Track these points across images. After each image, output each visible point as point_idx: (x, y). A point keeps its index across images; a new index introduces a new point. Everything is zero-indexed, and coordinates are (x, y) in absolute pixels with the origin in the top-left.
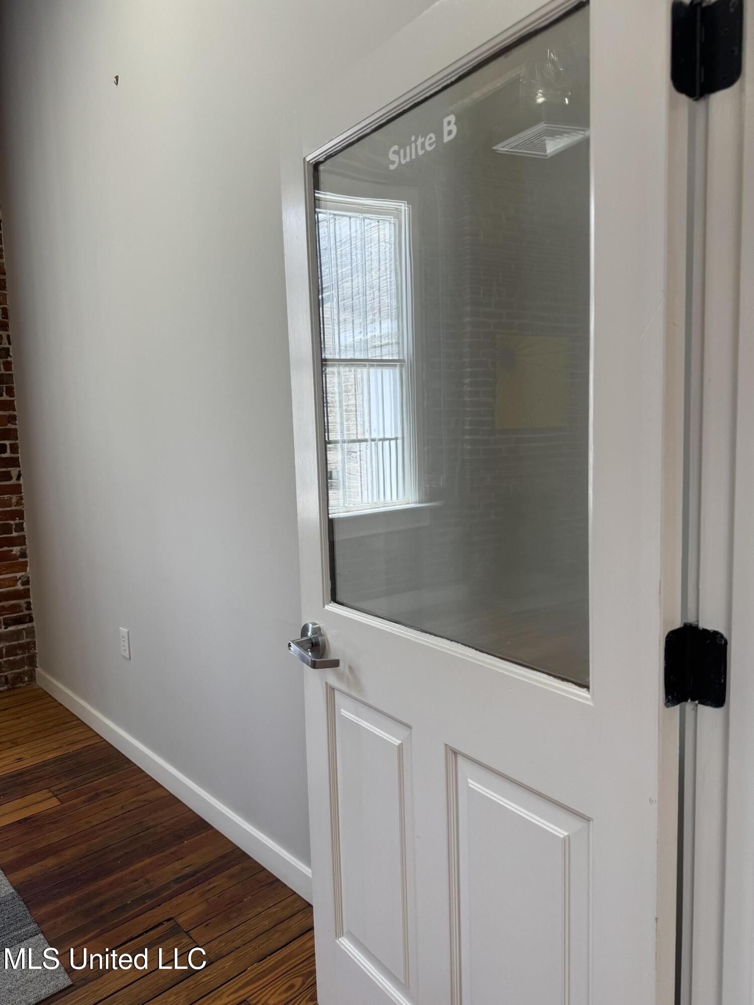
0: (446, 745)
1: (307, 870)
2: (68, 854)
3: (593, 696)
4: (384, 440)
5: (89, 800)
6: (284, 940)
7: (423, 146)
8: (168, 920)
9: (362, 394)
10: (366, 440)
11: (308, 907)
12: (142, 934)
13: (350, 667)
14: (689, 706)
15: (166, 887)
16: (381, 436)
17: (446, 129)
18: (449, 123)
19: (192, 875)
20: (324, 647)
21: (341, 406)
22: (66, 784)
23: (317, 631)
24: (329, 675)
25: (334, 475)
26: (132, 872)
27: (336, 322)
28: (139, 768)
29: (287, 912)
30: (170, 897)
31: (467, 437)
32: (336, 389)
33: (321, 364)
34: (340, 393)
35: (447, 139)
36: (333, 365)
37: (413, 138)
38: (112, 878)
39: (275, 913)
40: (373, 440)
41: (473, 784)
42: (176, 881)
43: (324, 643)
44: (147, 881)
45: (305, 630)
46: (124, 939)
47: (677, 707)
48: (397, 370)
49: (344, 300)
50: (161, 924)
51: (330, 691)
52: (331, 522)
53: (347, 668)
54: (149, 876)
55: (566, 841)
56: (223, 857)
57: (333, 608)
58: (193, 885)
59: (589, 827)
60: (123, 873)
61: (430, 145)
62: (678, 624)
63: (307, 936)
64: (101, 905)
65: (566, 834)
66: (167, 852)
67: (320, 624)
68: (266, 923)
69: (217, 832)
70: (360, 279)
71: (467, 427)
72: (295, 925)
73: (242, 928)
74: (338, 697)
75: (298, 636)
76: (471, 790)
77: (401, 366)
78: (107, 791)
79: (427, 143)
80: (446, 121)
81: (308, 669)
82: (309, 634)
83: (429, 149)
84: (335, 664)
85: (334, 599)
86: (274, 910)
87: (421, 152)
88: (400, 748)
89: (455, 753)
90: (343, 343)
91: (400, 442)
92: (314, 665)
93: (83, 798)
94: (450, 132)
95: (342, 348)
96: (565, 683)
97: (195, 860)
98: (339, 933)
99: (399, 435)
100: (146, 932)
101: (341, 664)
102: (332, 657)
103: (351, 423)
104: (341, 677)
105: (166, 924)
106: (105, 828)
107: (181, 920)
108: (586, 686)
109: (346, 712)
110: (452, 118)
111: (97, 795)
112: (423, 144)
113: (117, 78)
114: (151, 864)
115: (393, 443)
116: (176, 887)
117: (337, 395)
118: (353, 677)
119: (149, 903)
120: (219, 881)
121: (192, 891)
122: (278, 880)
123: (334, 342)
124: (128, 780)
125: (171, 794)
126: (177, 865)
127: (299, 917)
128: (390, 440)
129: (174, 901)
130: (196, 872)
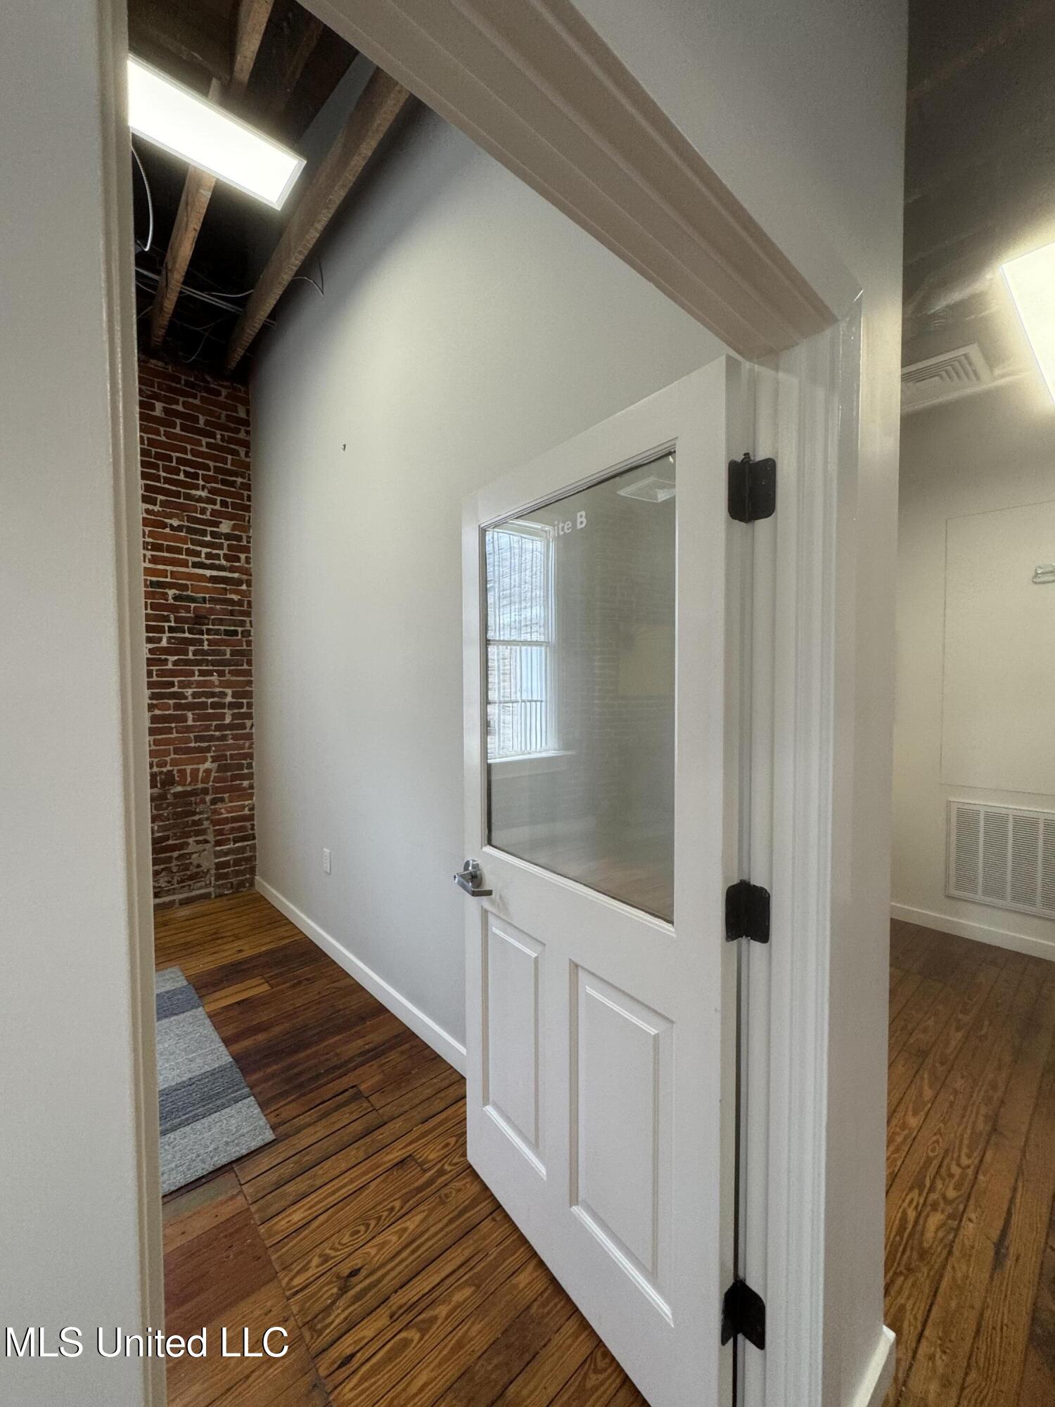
0: (570, 960)
1: (463, 1050)
2: (277, 1030)
3: (676, 929)
4: (530, 701)
5: (294, 986)
6: (442, 1106)
7: (563, 530)
8: (352, 1087)
9: (516, 661)
10: (517, 702)
11: (462, 1080)
12: (331, 1099)
13: (500, 897)
14: (744, 940)
15: (351, 1060)
16: (530, 699)
17: (579, 520)
18: (581, 516)
19: (372, 1051)
20: (481, 879)
21: (499, 670)
22: (277, 972)
23: (476, 866)
24: (484, 901)
25: (492, 723)
26: (325, 1047)
27: (497, 606)
28: (333, 961)
29: (447, 1082)
30: (355, 1068)
31: (596, 702)
32: (496, 657)
33: (486, 643)
34: (498, 660)
35: (579, 527)
36: (494, 644)
37: (556, 523)
38: (309, 1051)
39: (435, 1083)
40: (523, 701)
41: (589, 990)
42: (361, 1054)
43: (481, 875)
44: (337, 1055)
45: (467, 864)
46: (318, 1102)
47: (735, 941)
48: (543, 648)
49: (503, 590)
50: (347, 1090)
51: (485, 913)
52: (489, 767)
53: (498, 897)
54: (338, 1051)
55: (656, 1037)
56: (396, 1036)
57: (488, 849)
58: (373, 1058)
59: (672, 1028)
60: (318, 1047)
61: (568, 529)
62: (735, 882)
63: (460, 1104)
64: (300, 1074)
65: (656, 1032)
66: (352, 1031)
67: (479, 861)
68: (429, 1092)
69: (393, 1015)
70: (517, 575)
71: (596, 694)
72: (452, 1093)
73: (410, 1095)
74: (491, 919)
75: (461, 870)
76: (588, 995)
77: (547, 646)
78: (308, 979)
79: (566, 527)
80: (579, 514)
81: (468, 896)
82: (470, 868)
83: (567, 531)
84: (489, 893)
85: (490, 842)
86: (435, 1081)
87: (561, 533)
88: (536, 959)
89: (577, 966)
90: (501, 622)
91: (543, 704)
92: (474, 894)
93: (288, 984)
94: (582, 523)
95: (502, 626)
96: (656, 919)
97: (376, 1038)
98: (486, 1101)
99: (544, 699)
100: (335, 1097)
101: (494, 892)
102: (486, 887)
103: (507, 684)
104: (493, 903)
105: (351, 1090)
106: (305, 1010)
107: (362, 1087)
108: (672, 922)
109: (496, 929)
110: (583, 513)
111: (300, 982)
112: (563, 527)
113: (345, 446)
114: (340, 1040)
115: (539, 703)
116: (360, 1059)
117: (496, 662)
118: (503, 905)
119: (338, 1073)
120: (394, 1056)
121: (370, 1064)
122: (439, 1056)
123: (495, 621)
124: (324, 970)
125: (357, 983)
126: (360, 1042)
127: (455, 1087)
128: (536, 701)
129: (357, 1072)
130: (376, 1048)
